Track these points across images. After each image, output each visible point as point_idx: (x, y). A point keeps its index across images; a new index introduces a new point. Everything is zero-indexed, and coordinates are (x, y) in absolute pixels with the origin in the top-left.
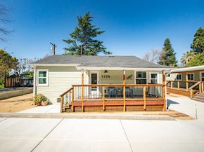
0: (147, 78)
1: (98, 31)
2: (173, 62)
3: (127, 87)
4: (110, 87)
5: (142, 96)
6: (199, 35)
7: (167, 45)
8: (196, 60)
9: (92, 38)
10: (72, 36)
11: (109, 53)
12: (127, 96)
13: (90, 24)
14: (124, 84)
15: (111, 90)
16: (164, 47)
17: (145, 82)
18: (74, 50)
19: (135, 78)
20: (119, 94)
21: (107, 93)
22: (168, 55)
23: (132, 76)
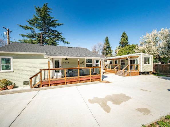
0: (93, 63)
1: (57, 22)
2: (110, 52)
3: (80, 69)
4: (69, 70)
5: (89, 75)
6: (124, 37)
7: (107, 41)
8: (120, 52)
9: (51, 28)
10: (30, 23)
11: (67, 43)
12: (81, 75)
13: (49, 15)
14: (79, 67)
15: (70, 72)
16: (105, 42)
17: (91, 65)
18: (33, 36)
19: (86, 63)
20: (76, 74)
21: (68, 74)
22: (108, 48)
23: (84, 62)
